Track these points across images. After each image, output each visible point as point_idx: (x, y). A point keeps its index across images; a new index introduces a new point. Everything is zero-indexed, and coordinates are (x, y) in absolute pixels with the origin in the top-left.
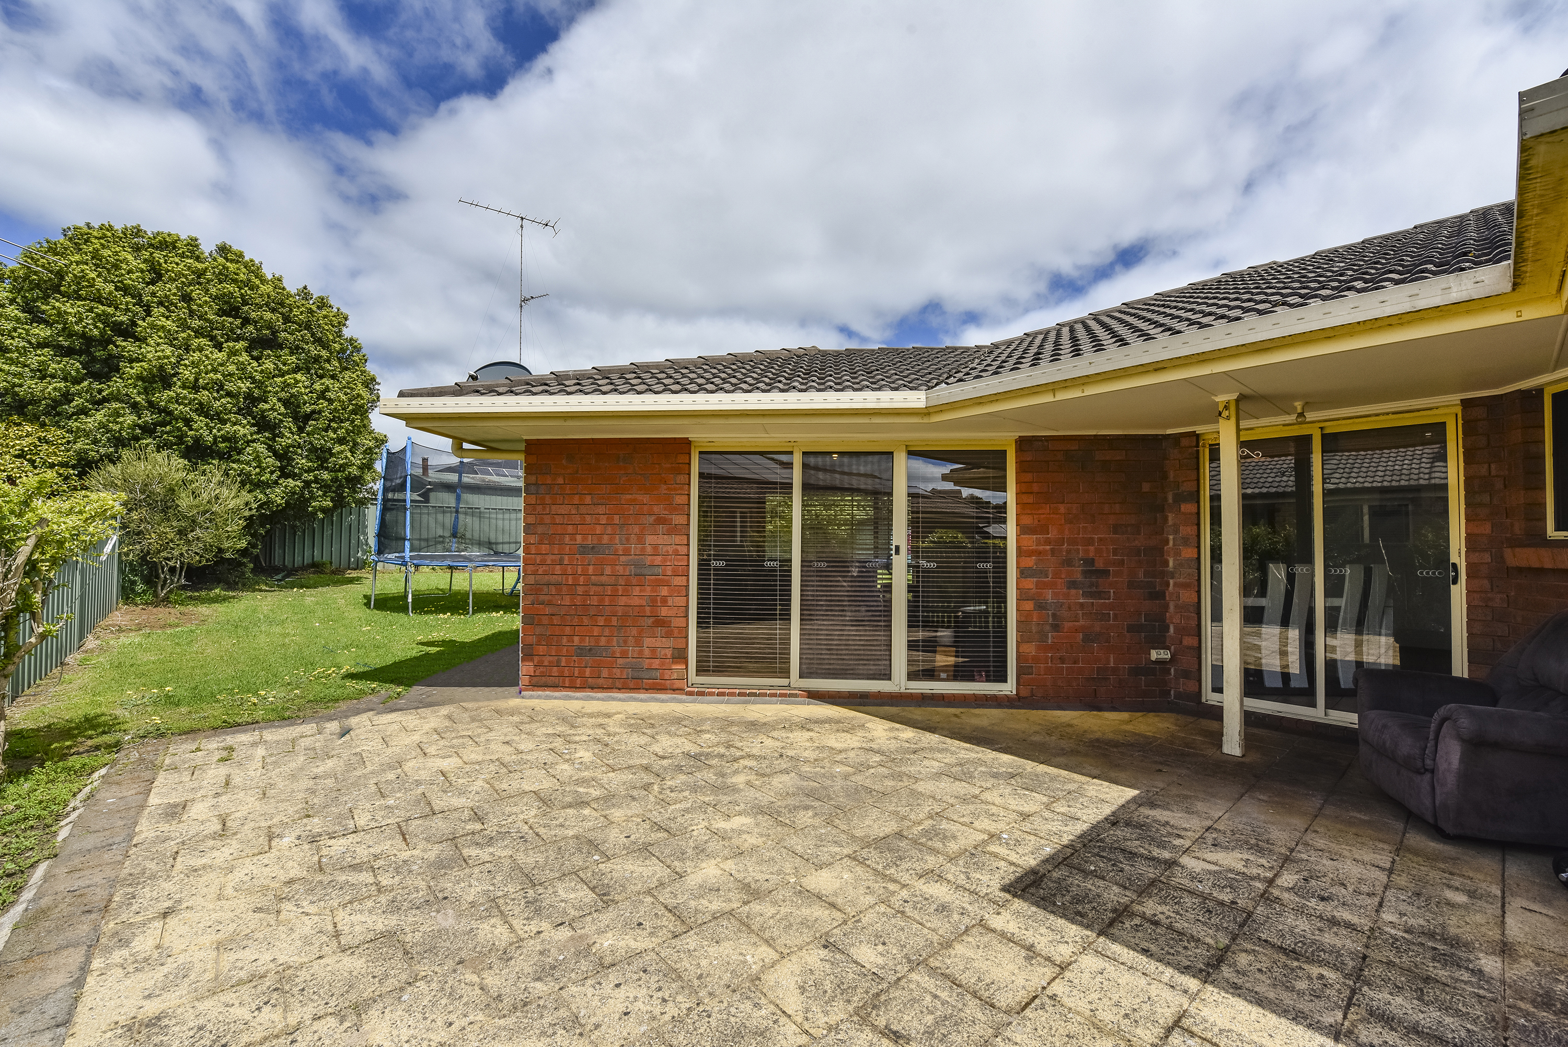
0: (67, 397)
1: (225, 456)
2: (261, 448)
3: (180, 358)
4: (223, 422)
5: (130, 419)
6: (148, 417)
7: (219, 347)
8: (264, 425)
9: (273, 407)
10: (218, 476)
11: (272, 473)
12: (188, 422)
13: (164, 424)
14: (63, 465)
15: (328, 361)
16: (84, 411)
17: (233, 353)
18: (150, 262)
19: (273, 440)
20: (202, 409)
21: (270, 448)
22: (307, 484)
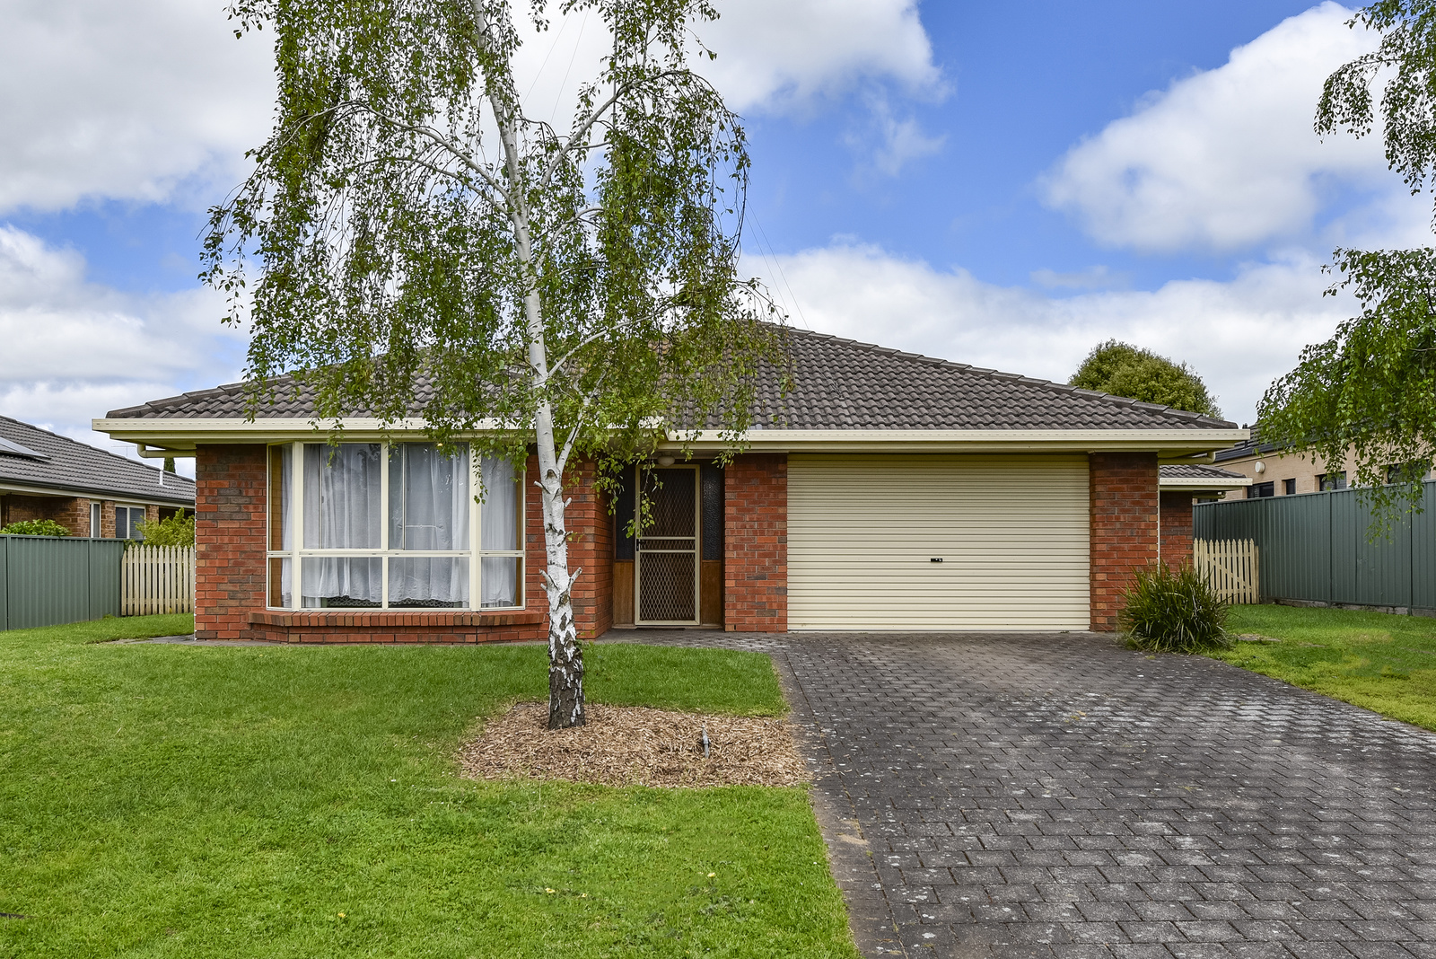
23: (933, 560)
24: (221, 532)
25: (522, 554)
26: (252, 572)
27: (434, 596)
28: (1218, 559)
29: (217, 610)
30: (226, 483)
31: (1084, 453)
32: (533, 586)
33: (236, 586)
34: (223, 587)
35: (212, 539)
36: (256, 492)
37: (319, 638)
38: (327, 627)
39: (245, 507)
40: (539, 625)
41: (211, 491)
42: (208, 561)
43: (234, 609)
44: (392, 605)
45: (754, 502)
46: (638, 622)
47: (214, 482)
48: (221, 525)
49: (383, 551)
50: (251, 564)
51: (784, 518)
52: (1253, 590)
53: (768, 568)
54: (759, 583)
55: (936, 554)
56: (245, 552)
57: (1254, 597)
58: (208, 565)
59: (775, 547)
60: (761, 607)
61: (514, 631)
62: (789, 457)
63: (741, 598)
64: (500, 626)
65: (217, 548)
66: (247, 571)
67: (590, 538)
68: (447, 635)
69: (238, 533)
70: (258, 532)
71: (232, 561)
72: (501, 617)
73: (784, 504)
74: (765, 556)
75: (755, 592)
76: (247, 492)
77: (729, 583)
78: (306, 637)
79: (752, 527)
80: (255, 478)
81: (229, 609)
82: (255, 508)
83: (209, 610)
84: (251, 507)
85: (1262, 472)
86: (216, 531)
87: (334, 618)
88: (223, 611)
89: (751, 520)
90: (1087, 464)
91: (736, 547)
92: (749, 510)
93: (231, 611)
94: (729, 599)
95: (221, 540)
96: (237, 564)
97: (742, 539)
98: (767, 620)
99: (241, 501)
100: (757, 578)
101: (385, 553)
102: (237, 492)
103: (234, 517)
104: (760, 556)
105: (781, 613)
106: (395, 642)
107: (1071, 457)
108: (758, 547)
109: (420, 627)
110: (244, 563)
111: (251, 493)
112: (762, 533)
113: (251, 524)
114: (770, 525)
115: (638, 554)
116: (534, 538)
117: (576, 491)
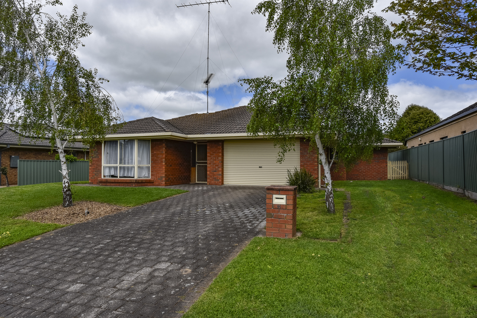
23: (260, 167)
25: (150, 165)
27: (129, 175)
28: (395, 166)
30: (95, 150)
32: (152, 173)
33: (96, 173)
34: (94, 173)
35: (92, 162)
37: (105, 184)
38: (106, 182)
40: (153, 182)
41: (92, 151)
42: (91, 167)
44: (120, 177)
45: (214, 152)
46: (197, 182)
48: (94, 159)
49: (118, 165)
51: (220, 156)
52: (406, 175)
53: (217, 169)
54: (215, 173)
55: (260, 165)
56: (98, 165)
57: (407, 177)
59: (219, 164)
60: (215, 179)
61: (146, 184)
62: (224, 141)
63: (211, 177)
64: (141, 183)
65: (93, 164)
67: (164, 162)
69: (97, 161)
70: (100, 161)
72: (141, 180)
73: (221, 153)
74: (216, 166)
75: (214, 175)
77: (208, 173)
78: (103, 184)
79: (213, 159)
80: (100, 148)
81: (95, 178)
82: (100, 155)
83: (92, 178)
85: (421, 141)
89: (213, 157)
91: (210, 164)
92: (212, 155)
94: (208, 177)
95: (94, 162)
96: (97, 168)
97: (211, 162)
98: (217, 182)
99: (97, 154)
100: (214, 171)
102: (97, 152)
103: (96, 157)
104: (215, 166)
105: (220, 180)
108: (215, 164)
109: (123, 182)
111: (99, 152)
112: (216, 160)
113: (99, 159)
114: (218, 158)
115: (196, 165)
116: (153, 162)
117: (161, 150)
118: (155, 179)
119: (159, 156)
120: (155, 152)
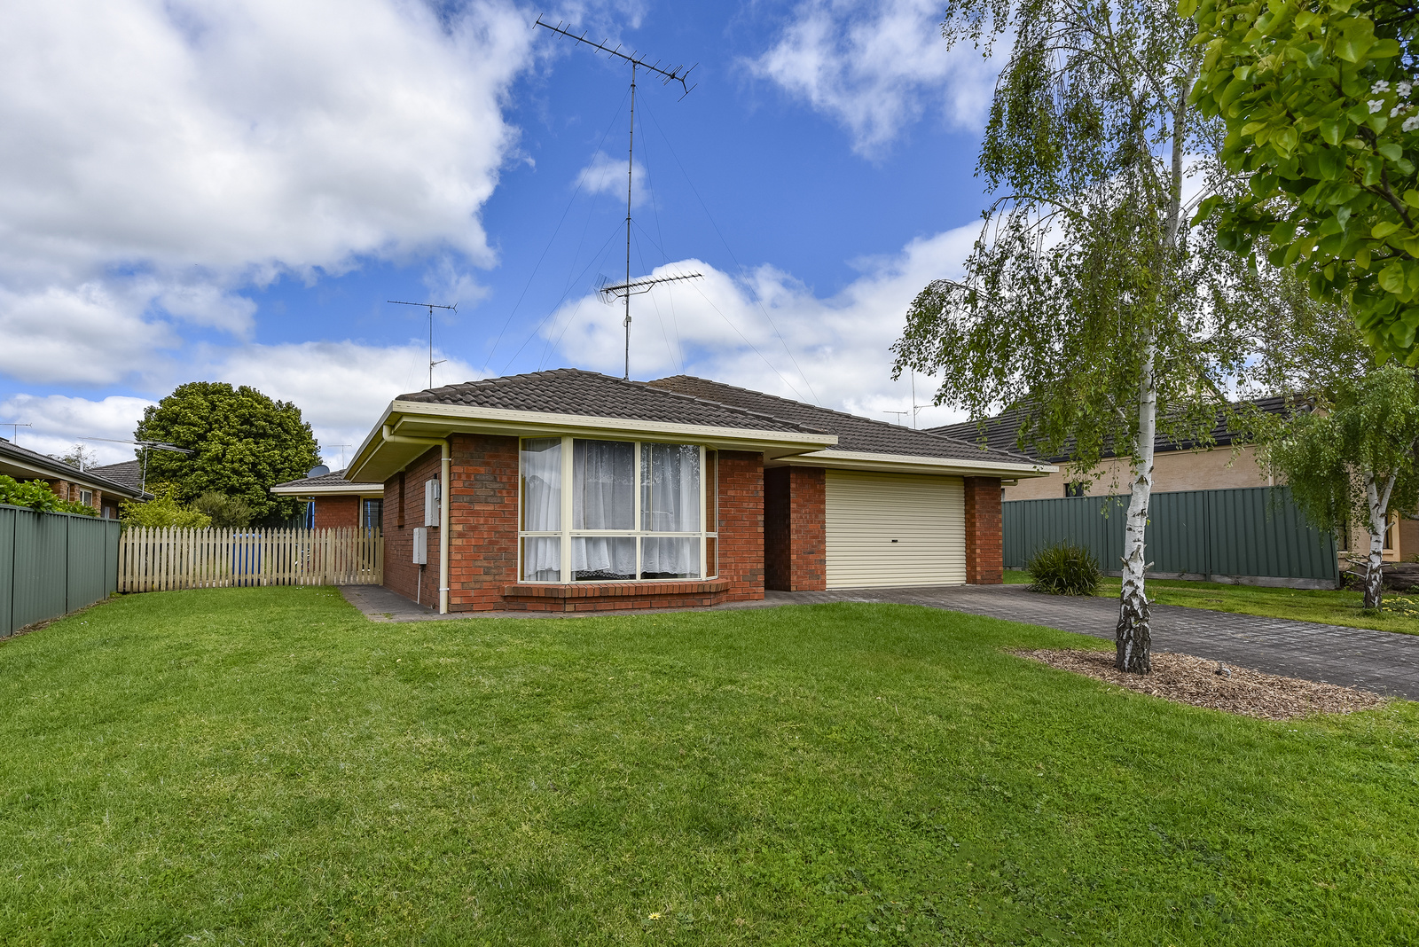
0: (181, 468)
1: (243, 492)
2: (258, 487)
3: (224, 451)
4: (244, 476)
5: (205, 479)
6: (212, 476)
7: (240, 440)
8: (259, 475)
9: (264, 468)
10: (239, 501)
11: (263, 498)
12: (229, 478)
13: (219, 479)
14: (180, 499)
15: (291, 441)
16: (186, 474)
17: (247, 443)
18: (212, 403)
19: (263, 482)
20: (235, 472)
21: (262, 486)
22: (280, 503)
23: (893, 541)
24: (477, 514)
25: (715, 535)
26: (505, 550)
29: (472, 585)
30: (482, 470)
31: (962, 476)
32: (723, 560)
33: (490, 563)
34: (478, 563)
35: (469, 520)
36: (510, 479)
37: (590, 606)
39: (499, 492)
40: (727, 590)
41: (468, 476)
42: (464, 540)
43: (488, 584)
44: (641, 576)
45: (807, 501)
47: (471, 468)
48: (477, 507)
50: (504, 543)
51: (823, 512)
53: (816, 546)
54: (811, 556)
55: (895, 536)
56: (499, 532)
58: (465, 543)
60: (811, 573)
61: (721, 595)
62: (827, 471)
63: (800, 567)
65: (474, 528)
66: (500, 549)
67: (761, 523)
68: (689, 601)
69: (492, 514)
70: (509, 514)
71: (487, 540)
73: (823, 502)
74: (814, 537)
75: (808, 563)
76: (501, 479)
77: (794, 557)
78: (579, 607)
79: (806, 518)
80: (508, 466)
81: (485, 584)
82: (508, 493)
83: (465, 585)
84: (504, 491)
86: (472, 513)
87: (607, 589)
88: (478, 586)
89: (806, 513)
90: (963, 483)
91: (797, 532)
92: (804, 506)
93: (485, 585)
95: (477, 521)
96: (492, 543)
97: (800, 526)
98: (815, 582)
99: (496, 486)
100: (809, 553)
101: (638, 533)
102: (492, 478)
103: (489, 500)
104: (810, 538)
105: (822, 577)
106: (651, 608)
107: (954, 479)
108: (809, 531)
110: (498, 542)
111: (505, 479)
112: (812, 522)
113: (504, 507)
114: (816, 517)
116: (723, 523)
117: (752, 488)
118: (732, 578)
119: (745, 505)
120: (731, 493)
